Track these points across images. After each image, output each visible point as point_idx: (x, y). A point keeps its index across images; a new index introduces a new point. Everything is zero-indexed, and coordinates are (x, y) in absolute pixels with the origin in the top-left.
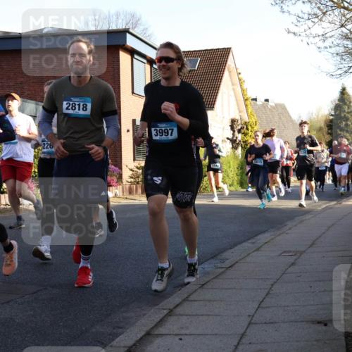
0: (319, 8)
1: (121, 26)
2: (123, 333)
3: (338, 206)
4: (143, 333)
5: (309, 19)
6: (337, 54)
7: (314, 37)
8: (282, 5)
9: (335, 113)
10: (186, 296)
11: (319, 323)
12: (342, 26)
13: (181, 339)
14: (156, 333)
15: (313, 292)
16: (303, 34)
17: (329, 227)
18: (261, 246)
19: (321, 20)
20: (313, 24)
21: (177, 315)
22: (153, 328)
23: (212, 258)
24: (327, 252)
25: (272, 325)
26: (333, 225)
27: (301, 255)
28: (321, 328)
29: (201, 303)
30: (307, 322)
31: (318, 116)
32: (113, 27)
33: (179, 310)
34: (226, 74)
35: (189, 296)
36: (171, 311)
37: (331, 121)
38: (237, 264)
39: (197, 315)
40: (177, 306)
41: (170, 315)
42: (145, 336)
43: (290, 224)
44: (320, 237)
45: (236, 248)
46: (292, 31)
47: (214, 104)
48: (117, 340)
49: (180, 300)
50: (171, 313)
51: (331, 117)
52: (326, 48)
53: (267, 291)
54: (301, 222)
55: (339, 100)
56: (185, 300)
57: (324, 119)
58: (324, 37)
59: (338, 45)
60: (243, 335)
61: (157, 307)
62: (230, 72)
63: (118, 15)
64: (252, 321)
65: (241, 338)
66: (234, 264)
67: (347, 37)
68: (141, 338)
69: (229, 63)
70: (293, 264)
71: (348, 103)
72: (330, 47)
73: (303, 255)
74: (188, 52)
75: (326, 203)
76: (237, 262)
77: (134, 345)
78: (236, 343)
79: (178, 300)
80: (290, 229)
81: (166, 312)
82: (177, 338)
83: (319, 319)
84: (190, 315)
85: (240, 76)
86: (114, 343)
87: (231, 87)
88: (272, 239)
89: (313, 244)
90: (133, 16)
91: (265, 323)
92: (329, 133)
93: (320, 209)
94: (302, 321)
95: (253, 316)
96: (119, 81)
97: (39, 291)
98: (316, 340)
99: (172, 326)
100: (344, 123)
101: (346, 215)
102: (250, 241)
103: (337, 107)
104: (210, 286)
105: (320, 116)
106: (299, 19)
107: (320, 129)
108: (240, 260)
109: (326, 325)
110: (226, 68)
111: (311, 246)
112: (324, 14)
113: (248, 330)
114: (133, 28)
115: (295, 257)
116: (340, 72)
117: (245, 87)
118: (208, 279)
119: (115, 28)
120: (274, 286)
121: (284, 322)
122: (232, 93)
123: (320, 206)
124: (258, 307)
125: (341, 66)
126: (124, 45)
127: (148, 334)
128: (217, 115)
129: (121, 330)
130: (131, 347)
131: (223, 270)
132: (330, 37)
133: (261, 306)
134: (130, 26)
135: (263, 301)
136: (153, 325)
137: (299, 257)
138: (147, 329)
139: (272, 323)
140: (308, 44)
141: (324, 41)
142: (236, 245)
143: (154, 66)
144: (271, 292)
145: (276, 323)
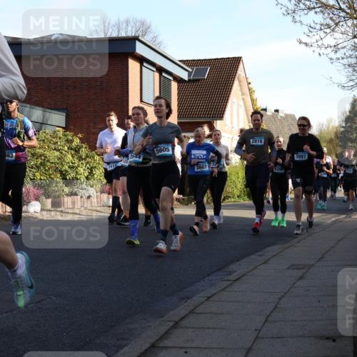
0: (331, 19)
1: (131, 34)
2: (127, 345)
3: (350, 219)
4: (148, 345)
5: (321, 29)
6: (349, 65)
7: (326, 48)
8: (294, 15)
9: (346, 124)
10: (192, 308)
11: (328, 338)
12: (355, 37)
13: (186, 352)
14: (161, 345)
15: (322, 307)
16: (315, 45)
17: (339, 241)
18: (269, 259)
19: (333, 30)
20: (325, 35)
21: (182, 328)
22: (158, 340)
23: (219, 270)
24: (337, 266)
26: (342, 239)
27: (309, 268)
28: (330, 344)
29: (208, 315)
30: (315, 337)
31: (328, 128)
32: (123, 34)
33: (185, 323)
34: (236, 83)
35: (195, 308)
36: (177, 323)
37: (342, 133)
38: (245, 277)
39: (202, 328)
40: (183, 318)
41: (176, 328)
42: (150, 348)
43: (298, 237)
44: (329, 250)
45: (244, 260)
46: (303, 41)
47: (223, 114)
48: (122, 351)
49: (186, 312)
50: (176, 325)
51: (342, 129)
52: (338, 59)
53: (274, 305)
55: (350, 112)
56: (191, 312)
57: (335, 130)
58: (336, 48)
59: (350, 57)
61: (162, 319)
62: (240, 82)
63: (127, 22)
64: (260, 336)
65: (248, 353)
66: (242, 276)
68: (146, 351)
69: (239, 72)
70: (301, 278)
73: (311, 269)
74: (198, 60)
75: (334, 217)
76: (244, 275)
79: (183, 313)
80: (298, 242)
81: (171, 324)
82: (182, 351)
83: (327, 334)
84: (195, 328)
85: (250, 86)
87: (241, 97)
88: (280, 252)
89: (322, 258)
90: (143, 23)
91: (272, 338)
92: (339, 146)
93: (329, 222)
94: (310, 337)
95: (260, 330)
96: (128, 89)
97: (42, 300)
99: (177, 339)
102: (257, 254)
103: (348, 119)
104: (217, 299)
105: (330, 127)
106: (311, 29)
107: (331, 141)
108: (248, 272)
109: (334, 341)
110: (237, 77)
111: (319, 260)
112: (337, 24)
113: (254, 345)
114: (143, 36)
115: (305, 271)
116: (352, 83)
117: (255, 97)
118: (215, 292)
119: (125, 35)
120: (282, 301)
121: (292, 337)
122: (242, 103)
123: (329, 219)
124: (266, 321)
125: (354, 78)
126: (133, 53)
127: (153, 346)
128: (226, 125)
131: (230, 282)
132: (343, 48)
133: (270, 319)
134: (139, 33)
135: (270, 315)
136: (158, 337)
137: (307, 271)
138: (152, 341)
139: (279, 338)
140: (320, 55)
141: (336, 52)
142: (243, 258)
143: (164, 74)
144: (279, 306)
145: (283, 337)
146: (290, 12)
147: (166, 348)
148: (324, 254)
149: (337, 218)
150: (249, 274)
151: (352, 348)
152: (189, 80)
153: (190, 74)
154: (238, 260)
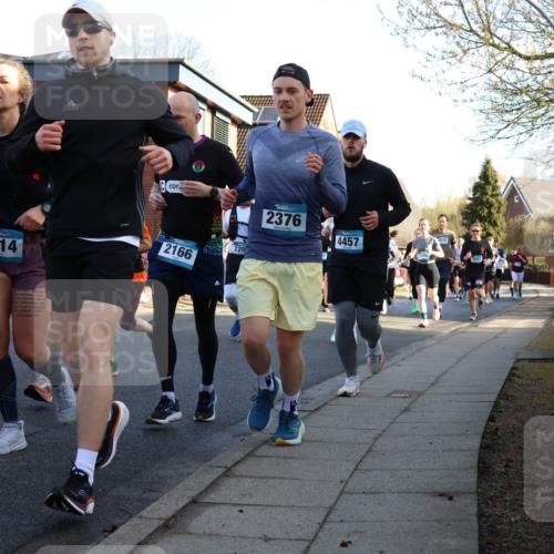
0: (458, 43)
1: (172, 55)
2: (157, 499)
3: (474, 329)
4: (186, 501)
5: (443, 58)
6: (481, 111)
7: (449, 85)
8: (405, 35)
9: (474, 194)
10: (251, 449)
11: (441, 495)
12: (490, 71)
13: (241, 511)
14: (206, 500)
15: (434, 451)
17: (460, 360)
19: (460, 61)
21: (237, 476)
22: (201, 493)
24: (457, 394)
25: (373, 496)
26: (465, 356)
27: (418, 397)
28: (445, 502)
29: (273, 460)
30: (424, 493)
31: (449, 198)
33: (240, 469)
35: (256, 449)
36: (229, 469)
37: (468, 207)
38: (327, 407)
39: (263, 478)
40: (237, 463)
41: (227, 476)
42: (189, 504)
43: (403, 352)
44: (446, 371)
45: (325, 383)
46: (418, 74)
48: (148, 509)
49: (242, 455)
50: (228, 473)
51: (469, 202)
52: (465, 101)
53: (368, 447)
54: (421, 349)
55: (480, 178)
56: (250, 455)
57: (458, 203)
58: (463, 85)
59: (483, 98)
60: (331, 509)
61: (209, 463)
64: (346, 490)
65: (329, 513)
66: (323, 406)
67: (496, 88)
68: (184, 508)
69: (325, 115)
70: (407, 410)
71: (492, 182)
72: (471, 100)
73: (421, 398)
75: (455, 325)
76: (326, 404)
77: (174, 516)
78: (321, 520)
79: (238, 455)
80: (403, 359)
81: (221, 470)
82: (236, 509)
83: (441, 489)
84: (254, 477)
86: (144, 513)
89: (436, 382)
90: (190, 41)
91: (364, 493)
92: (464, 224)
93: (447, 332)
94: (417, 493)
95: (347, 482)
98: (435, 520)
99: (229, 491)
100: (486, 210)
101: (483, 343)
103: (477, 188)
105: (452, 198)
106: (429, 58)
107: (453, 218)
108: (331, 400)
109: (451, 499)
111: (432, 385)
112: (465, 52)
113: (339, 502)
114: (190, 58)
115: (410, 400)
116: (484, 136)
120: (379, 440)
121: (390, 492)
123: (448, 328)
124: (355, 470)
125: (486, 129)
126: (175, 82)
127: (194, 501)
129: (154, 494)
130: (169, 519)
131: (306, 413)
132: (472, 86)
133: (360, 467)
134: (184, 56)
135: (361, 461)
136: (202, 489)
137: (416, 400)
138: (193, 494)
139: (374, 493)
140: (440, 94)
141: (463, 91)
142: (325, 380)
143: (218, 115)
144: (374, 449)
145: (379, 493)
146: (400, 31)
147: (213, 504)
148: (439, 378)
149: (458, 327)
150: (334, 402)
151: (476, 509)
152: (255, 125)
153: (255, 115)
154: (317, 383)
